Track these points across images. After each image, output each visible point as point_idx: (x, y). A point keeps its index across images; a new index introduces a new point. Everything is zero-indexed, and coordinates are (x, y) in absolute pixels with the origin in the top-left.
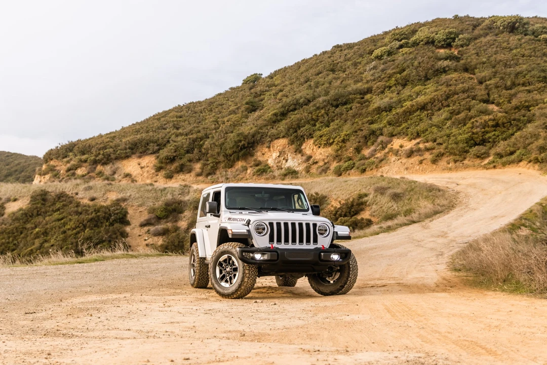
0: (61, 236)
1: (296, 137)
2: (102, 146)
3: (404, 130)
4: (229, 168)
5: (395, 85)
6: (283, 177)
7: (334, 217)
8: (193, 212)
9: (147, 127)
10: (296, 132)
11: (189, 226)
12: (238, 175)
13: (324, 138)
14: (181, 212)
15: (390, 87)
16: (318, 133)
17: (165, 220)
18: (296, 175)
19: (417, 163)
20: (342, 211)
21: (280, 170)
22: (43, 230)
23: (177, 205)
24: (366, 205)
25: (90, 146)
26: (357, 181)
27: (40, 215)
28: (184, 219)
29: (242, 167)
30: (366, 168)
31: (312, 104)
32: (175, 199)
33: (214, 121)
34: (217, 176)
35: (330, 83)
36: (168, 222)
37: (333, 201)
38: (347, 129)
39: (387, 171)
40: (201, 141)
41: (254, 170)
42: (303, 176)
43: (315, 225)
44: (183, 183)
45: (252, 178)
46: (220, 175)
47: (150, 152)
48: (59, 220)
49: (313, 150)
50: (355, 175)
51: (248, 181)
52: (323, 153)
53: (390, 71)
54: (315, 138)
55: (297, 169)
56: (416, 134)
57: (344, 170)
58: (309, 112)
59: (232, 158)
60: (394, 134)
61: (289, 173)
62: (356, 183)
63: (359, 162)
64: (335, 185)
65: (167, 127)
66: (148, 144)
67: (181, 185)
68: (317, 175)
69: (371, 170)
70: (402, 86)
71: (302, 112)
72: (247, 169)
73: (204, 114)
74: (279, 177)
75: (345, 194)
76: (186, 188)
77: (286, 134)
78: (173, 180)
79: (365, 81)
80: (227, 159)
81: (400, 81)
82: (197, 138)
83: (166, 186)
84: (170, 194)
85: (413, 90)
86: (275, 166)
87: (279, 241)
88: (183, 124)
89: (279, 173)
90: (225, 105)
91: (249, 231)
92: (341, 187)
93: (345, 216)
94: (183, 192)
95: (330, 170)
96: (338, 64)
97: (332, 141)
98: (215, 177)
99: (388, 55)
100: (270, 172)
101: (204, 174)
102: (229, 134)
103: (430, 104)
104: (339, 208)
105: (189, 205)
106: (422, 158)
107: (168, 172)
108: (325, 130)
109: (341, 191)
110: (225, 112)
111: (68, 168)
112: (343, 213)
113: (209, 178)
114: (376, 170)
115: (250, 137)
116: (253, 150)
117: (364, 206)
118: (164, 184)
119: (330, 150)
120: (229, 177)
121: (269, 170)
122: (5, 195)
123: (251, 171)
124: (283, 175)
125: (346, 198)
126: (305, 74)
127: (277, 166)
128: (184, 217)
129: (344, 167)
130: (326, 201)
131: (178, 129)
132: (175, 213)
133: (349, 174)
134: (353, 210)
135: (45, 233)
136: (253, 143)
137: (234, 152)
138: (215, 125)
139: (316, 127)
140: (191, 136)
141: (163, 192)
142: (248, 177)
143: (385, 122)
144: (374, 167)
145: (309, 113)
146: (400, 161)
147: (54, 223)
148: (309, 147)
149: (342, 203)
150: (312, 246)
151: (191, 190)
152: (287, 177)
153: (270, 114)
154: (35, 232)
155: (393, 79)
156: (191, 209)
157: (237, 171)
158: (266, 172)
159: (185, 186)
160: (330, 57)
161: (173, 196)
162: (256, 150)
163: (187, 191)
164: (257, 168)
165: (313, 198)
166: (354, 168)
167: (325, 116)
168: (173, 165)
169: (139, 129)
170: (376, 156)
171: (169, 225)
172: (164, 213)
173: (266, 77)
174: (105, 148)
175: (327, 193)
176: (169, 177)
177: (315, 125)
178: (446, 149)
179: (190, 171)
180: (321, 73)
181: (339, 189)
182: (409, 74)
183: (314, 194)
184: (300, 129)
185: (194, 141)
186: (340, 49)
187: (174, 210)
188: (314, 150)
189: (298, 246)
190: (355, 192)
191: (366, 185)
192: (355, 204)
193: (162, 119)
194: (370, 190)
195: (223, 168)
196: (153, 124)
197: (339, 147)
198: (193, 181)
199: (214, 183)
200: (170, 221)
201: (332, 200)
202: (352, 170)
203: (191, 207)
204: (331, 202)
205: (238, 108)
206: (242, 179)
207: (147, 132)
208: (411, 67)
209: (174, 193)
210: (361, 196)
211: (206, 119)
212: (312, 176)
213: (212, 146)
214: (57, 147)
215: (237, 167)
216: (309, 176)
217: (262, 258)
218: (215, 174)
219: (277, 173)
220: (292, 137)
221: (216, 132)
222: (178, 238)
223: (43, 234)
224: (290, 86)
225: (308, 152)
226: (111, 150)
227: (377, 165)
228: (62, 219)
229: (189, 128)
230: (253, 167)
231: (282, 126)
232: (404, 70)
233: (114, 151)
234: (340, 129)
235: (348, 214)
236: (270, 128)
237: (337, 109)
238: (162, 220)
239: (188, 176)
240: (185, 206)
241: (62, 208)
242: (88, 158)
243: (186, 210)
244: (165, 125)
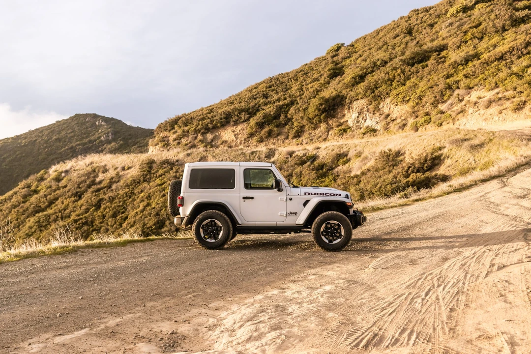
0: (161, 199)
1: (374, 97)
2: (201, 117)
3: (482, 82)
4: (313, 130)
5: (471, 39)
6: (362, 136)
9: (240, 99)
10: (374, 92)
12: (320, 137)
13: (400, 96)
15: (466, 42)
16: (394, 92)
18: (375, 133)
19: (497, 113)
20: (415, 167)
21: (359, 130)
22: (147, 194)
24: (440, 160)
25: (191, 118)
26: (431, 135)
27: (146, 181)
29: (324, 129)
30: (443, 122)
31: (389, 65)
33: (298, 89)
35: (407, 44)
37: (407, 157)
38: (423, 85)
39: (464, 123)
40: (287, 107)
41: (336, 131)
42: (381, 134)
45: (333, 139)
46: (304, 138)
47: (242, 120)
48: (161, 185)
49: (390, 108)
50: (432, 129)
51: (330, 142)
52: (400, 111)
53: (466, 27)
54: (392, 97)
55: (375, 128)
56: (493, 85)
57: (421, 126)
58: (385, 72)
59: (314, 121)
60: (471, 86)
61: (368, 131)
62: (430, 137)
63: (435, 117)
64: (409, 141)
65: (257, 97)
66: (240, 114)
67: (268, 149)
68: (395, 132)
69: (448, 123)
70: (479, 39)
71: (379, 74)
72: (328, 131)
73: (290, 83)
74: (358, 137)
75: (418, 150)
77: (365, 95)
78: (263, 144)
79: (441, 39)
80: (310, 122)
81: (476, 35)
82: (283, 105)
83: (255, 150)
85: (490, 43)
86: (354, 126)
88: (272, 93)
89: (358, 132)
90: (309, 74)
93: (418, 171)
94: (269, 155)
95: (407, 126)
96: (415, 26)
97: (408, 98)
98: (300, 139)
99: (464, 12)
100: (350, 132)
101: (290, 137)
102: (313, 99)
103: (508, 54)
104: (412, 164)
106: (502, 108)
107: (258, 137)
108: (401, 89)
109: (415, 146)
110: (309, 80)
111: (174, 139)
112: (416, 169)
113: (295, 140)
114: (453, 123)
115: (330, 101)
116: (334, 112)
117: (438, 161)
118: (255, 147)
119: (406, 108)
121: (349, 130)
122: (121, 164)
123: (332, 132)
124: (362, 134)
125: (420, 153)
126: (383, 39)
127: (356, 126)
129: (420, 123)
130: (400, 157)
131: (267, 98)
133: (426, 129)
134: (426, 165)
135: (149, 197)
136: (334, 105)
137: (316, 116)
138: (300, 92)
139: (393, 86)
140: (278, 103)
142: (329, 138)
143: (461, 75)
144: (451, 121)
145: (385, 74)
146: (478, 112)
147: (156, 188)
148: (387, 106)
149: (414, 159)
151: (276, 153)
152: (366, 135)
153: (349, 78)
154: (140, 197)
155: (469, 34)
157: (320, 132)
158: (346, 132)
159: (272, 149)
160: (406, 21)
161: (259, 159)
162: (336, 112)
163: (272, 154)
164: (338, 129)
165: (386, 154)
166: (431, 123)
167: (402, 75)
168: (262, 130)
169: (233, 100)
170: (453, 110)
173: (348, 46)
174: (203, 119)
175: (401, 149)
176: (260, 141)
177: (392, 85)
178: (527, 96)
179: (277, 136)
180: (398, 36)
181: (412, 144)
182: (486, 27)
183: (387, 151)
184: (377, 89)
185: (281, 107)
186: (417, 12)
188: (392, 109)
190: (429, 147)
191: (440, 139)
192: (428, 159)
193: (254, 91)
194: (445, 143)
195: (307, 131)
196: (246, 95)
197: (415, 104)
198: (280, 144)
199: (298, 146)
201: (405, 156)
202: (429, 125)
205: (321, 76)
206: (324, 140)
207: (240, 103)
208: (487, 20)
209: (261, 156)
210: (435, 150)
211: (292, 87)
212: (390, 133)
213: (297, 111)
214: (166, 121)
215: (319, 129)
216: (387, 133)
218: (300, 137)
219: (356, 133)
220: (370, 98)
221: (301, 98)
223: (147, 198)
224: (368, 51)
225: (386, 111)
226: (209, 120)
227: (454, 118)
228: (163, 184)
229: (276, 97)
230: (335, 128)
231: (361, 87)
232: (480, 24)
233: (211, 121)
234: (416, 87)
235: (421, 170)
236: (350, 91)
237: (413, 68)
239: (276, 140)
241: (164, 174)
242: (189, 129)
244: (256, 95)
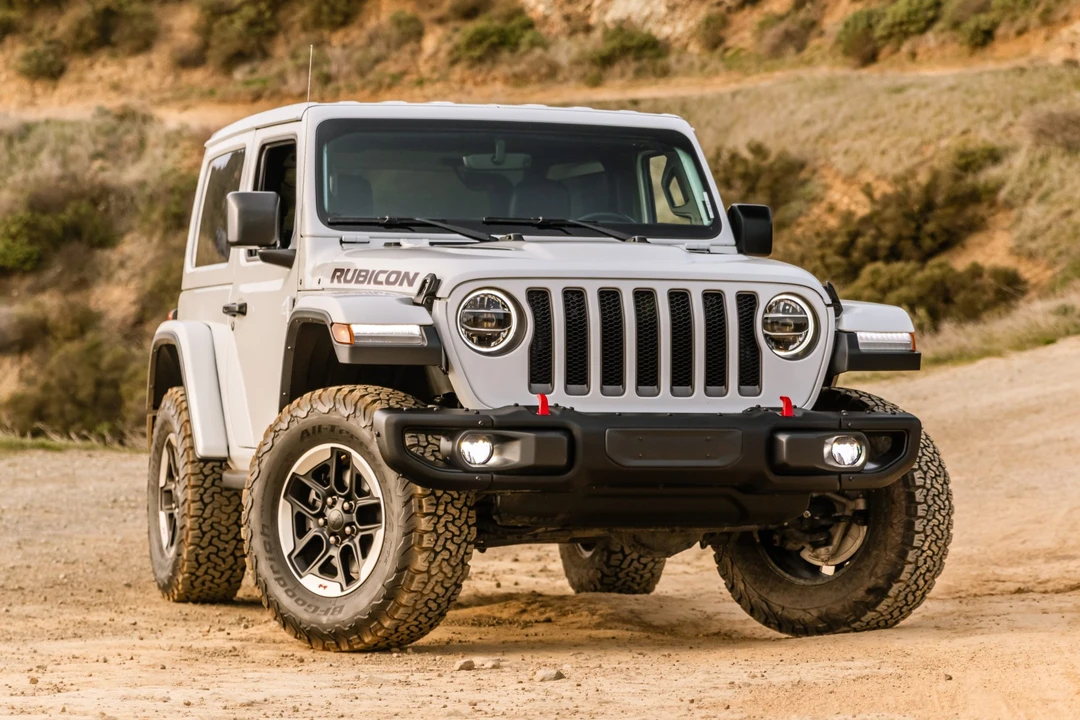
4: (336, 26)
6: (595, 70)
7: (838, 259)
8: (164, 239)
11: (144, 309)
12: (377, 61)
14: (107, 241)
17: (29, 281)
18: (661, 62)
20: (880, 235)
21: (581, 36)
23: (84, 207)
24: (993, 204)
26: (952, 89)
28: (122, 274)
29: (398, 22)
30: (995, 25)
32: (74, 178)
34: (275, 69)
36: (42, 289)
37: (838, 185)
41: (458, 38)
42: (691, 65)
43: (747, 301)
44: (115, 102)
45: (444, 78)
46: (289, 64)
50: (944, 61)
51: (428, 90)
55: (663, 32)
57: (890, 35)
61: (625, 50)
62: (945, 97)
64: (845, 110)
67: (103, 112)
68: (760, 60)
69: (1020, 33)
72: (419, 34)
74: (578, 71)
75: (893, 153)
76: (127, 124)
78: (66, 88)
83: (31, 115)
84: (53, 154)
86: (556, 16)
87: (577, 376)
89: (575, 50)
91: (431, 331)
92: (876, 117)
93: (894, 255)
94: (111, 146)
95: (822, 34)
98: (267, 70)
100: (533, 44)
101: (215, 55)
104: (866, 220)
105: (142, 207)
107: (41, 46)
109: (876, 137)
112: (884, 243)
113: (239, 74)
114: (1043, 33)
117: (982, 210)
118: (23, 105)
120: (333, 69)
121: (528, 36)
123: (440, 42)
124: (593, 62)
125: (900, 170)
127: (567, 18)
128: (122, 265)
129: (888, 20)
130: (804, 183)
132: (76, 248)
133: (913, 55)
134: (930, 227)
141: (18, 146)
142: (425, 69)
144: (1034, 20)
149: (877, 195)
150: (733, 402)
151: (153, 134)
152: (617, 69)
156: (155, 225)
157: (372, 39)
158: (514, 47)
159: (125, 115)
161: (64, 164)
163: (131, 138)
164: (471, 27)
165: (740, 169)
166: (939, 26)
168: (61, 12)
171: (51, 303)
172: (22, 249)
175: (808, 147)
176: (47, 71)
179: (145, 43)
181: (863, 126)
183: (746, 154)
187: (74, 232)
189: (664, 402)
190: (944, 143)
191: (993, 106)
192: (940, 199)
194: (1013, 130)
195: (305, 29)
198: (160, 90)
199: (262, 103)
200: (55, 283)
201: (829, 180)
202: (930, 35)
203: (155, 216)
204: (827, 187)
206: (397, 78)
209: (73, 150)
210: (969, 162)
212: (736, 63)
215: (372, 23)
216: (720, 65)
217: (495, 460)
218: (266, 55)
219: (565, 51)
222: (95, 366)
227: (1048, 11)
230: (452, 24)
235: (907, 245)
238: (15, 281)
239: (135, 66)
240: (123, 213)
243: (130, 229)
